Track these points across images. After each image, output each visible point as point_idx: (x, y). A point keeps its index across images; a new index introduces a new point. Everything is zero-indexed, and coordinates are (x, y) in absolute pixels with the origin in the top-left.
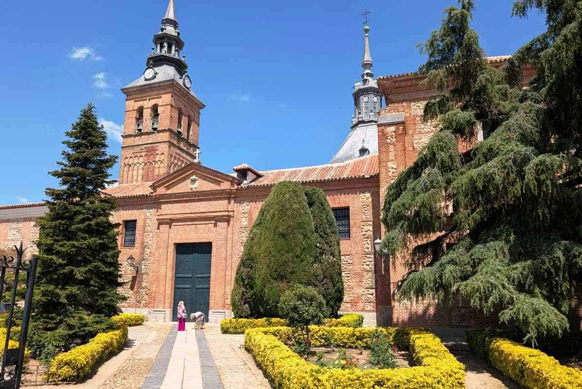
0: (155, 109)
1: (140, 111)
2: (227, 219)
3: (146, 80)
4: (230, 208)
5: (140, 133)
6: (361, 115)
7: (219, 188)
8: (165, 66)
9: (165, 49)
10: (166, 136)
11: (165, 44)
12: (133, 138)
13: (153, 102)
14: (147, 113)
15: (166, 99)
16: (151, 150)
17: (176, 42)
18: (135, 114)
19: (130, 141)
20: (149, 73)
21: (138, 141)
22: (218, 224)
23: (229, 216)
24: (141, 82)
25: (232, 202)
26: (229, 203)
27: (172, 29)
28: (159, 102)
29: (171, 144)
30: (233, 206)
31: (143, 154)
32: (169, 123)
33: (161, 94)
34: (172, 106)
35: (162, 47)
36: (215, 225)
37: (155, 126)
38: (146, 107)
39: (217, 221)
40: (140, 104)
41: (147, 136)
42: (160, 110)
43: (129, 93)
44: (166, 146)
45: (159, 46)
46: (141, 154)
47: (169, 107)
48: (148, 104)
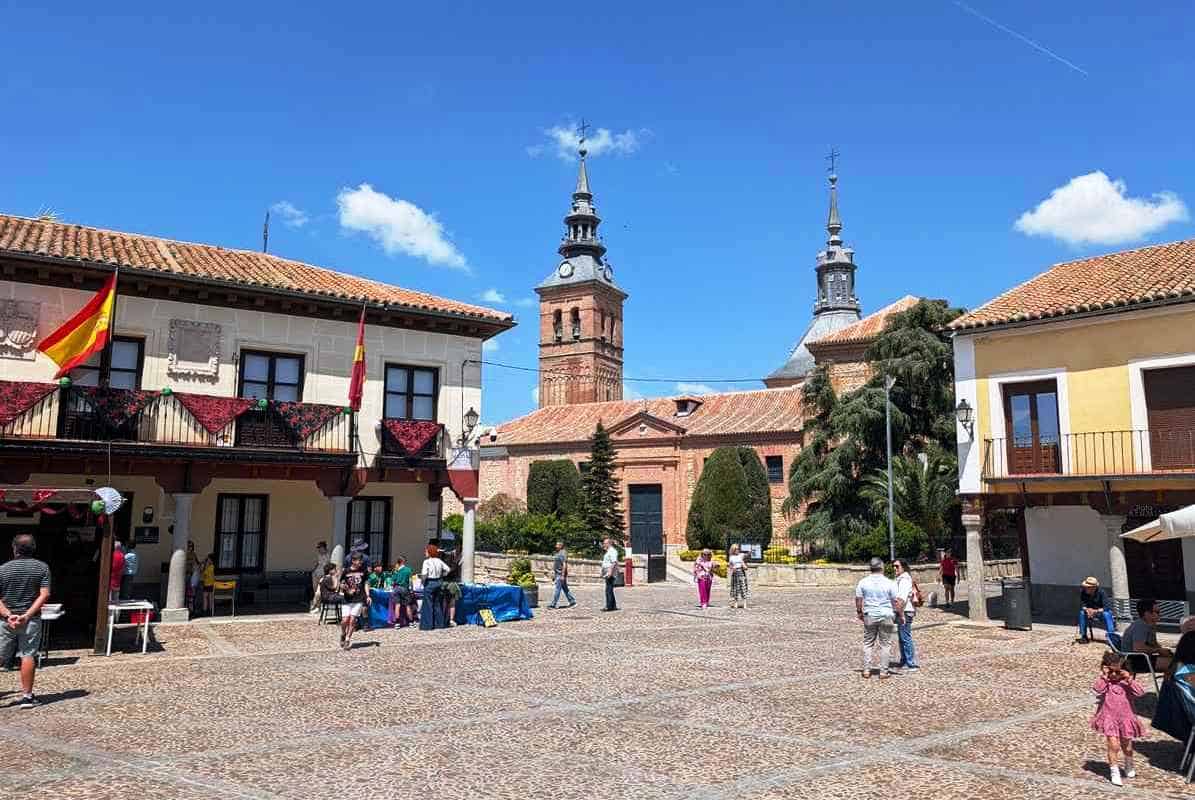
0: (575, 312)
1: (558, 314)
2: (674, 464)
3: (562, 277)
4: (677, 453)
5: (559, 342)
6: (825, 300)
7: (666, 436)
8: (582, 256)
9: (580, 235)
10: (590, 347)
11: (580, 228)
12: (551, 348)
13: (573, 304)
14: (566, 318)
15: (586, 302)
16: (574, 362)
17: (590, 223)
18: (552, 319)
19: (547, 351)
20: (565, 270)
21: (558, 351)
22: (667, 468)
23: (676, 461)
24: (557, 281)
25: (678, 448)
26: (676, 449)
27: (586, 204)
28: (580, 304)
29: (596, 355)
30: (679, 452)
31: (566, 367)
32: (592, 331)
33: (581, 296)
34: (595, 310)
35: (576, 232)
36: (664, 469)
37: (576, 334)
38: (564, 310)
39: (665, 465)
40: (556, 306)
41: (568, 346)
42: (581, 314)
43: (545, 294)
44: (590, 358)
45: (572, 230)
46: (562, 367)
47: (592, 311)
48: (566, 307)
